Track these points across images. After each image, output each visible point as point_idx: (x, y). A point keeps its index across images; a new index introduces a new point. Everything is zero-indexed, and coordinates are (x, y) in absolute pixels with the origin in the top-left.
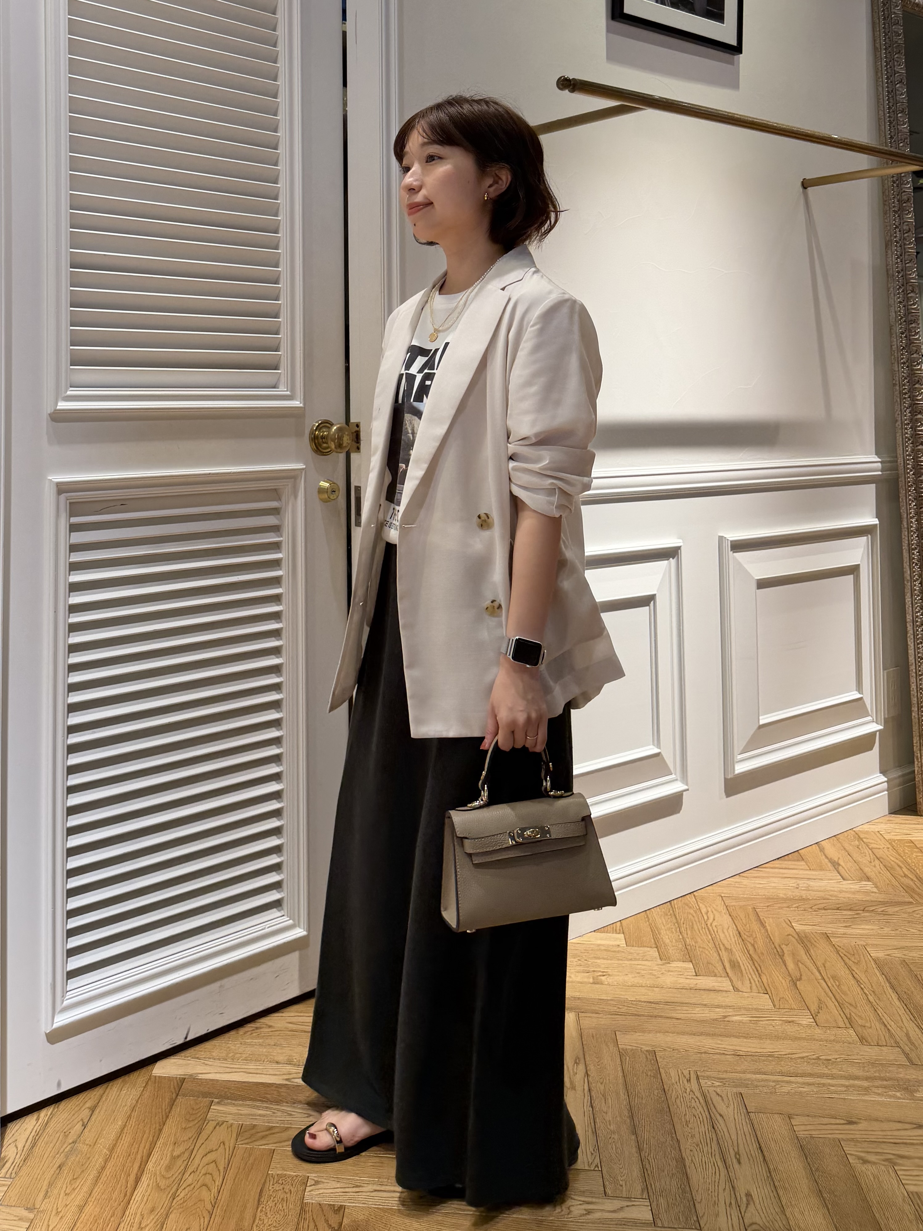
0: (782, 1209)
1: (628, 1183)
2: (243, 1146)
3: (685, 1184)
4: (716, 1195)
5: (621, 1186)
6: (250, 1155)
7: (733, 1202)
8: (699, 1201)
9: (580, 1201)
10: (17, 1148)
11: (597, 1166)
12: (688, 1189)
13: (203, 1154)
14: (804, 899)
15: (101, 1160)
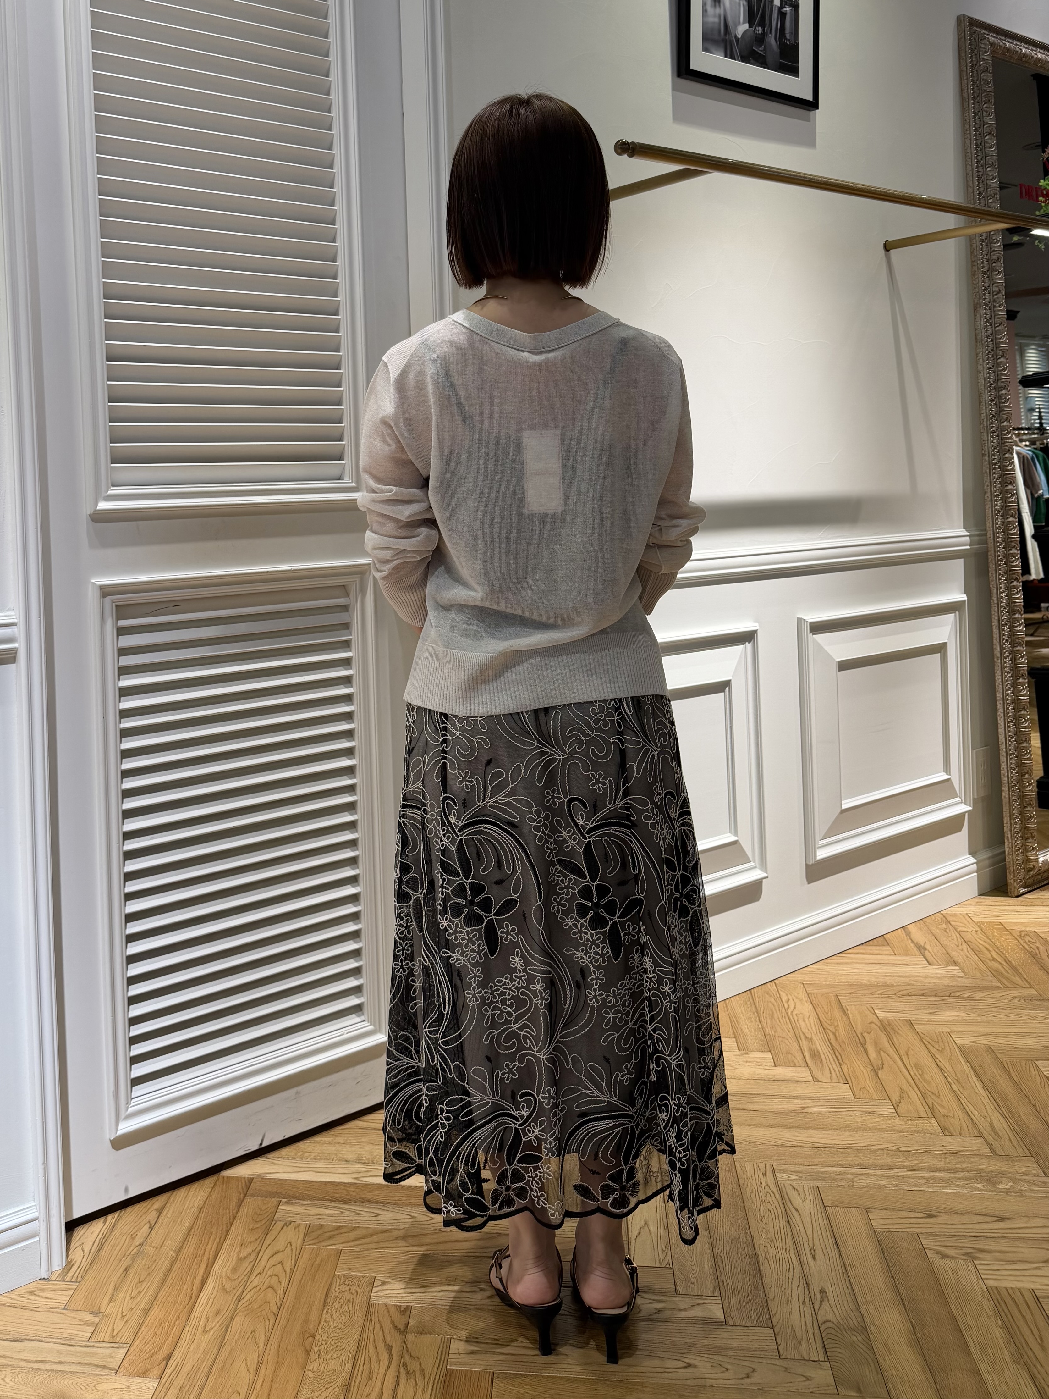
0: (857, 1306)
1: (699, 1280)
2: (311, 1246)
3: (758, 1281)
4: (790, 1292)
5: (693, 1283)
6: (317, 1255)
7: (807, 1300)
8: (771, 1298)
9: (650, 1299)
10: (83, 1251)
11: (668, 1263)
12: (761, 1286)
13: (270, 1255)
14: (888, 986)
15: (167, 1263)
